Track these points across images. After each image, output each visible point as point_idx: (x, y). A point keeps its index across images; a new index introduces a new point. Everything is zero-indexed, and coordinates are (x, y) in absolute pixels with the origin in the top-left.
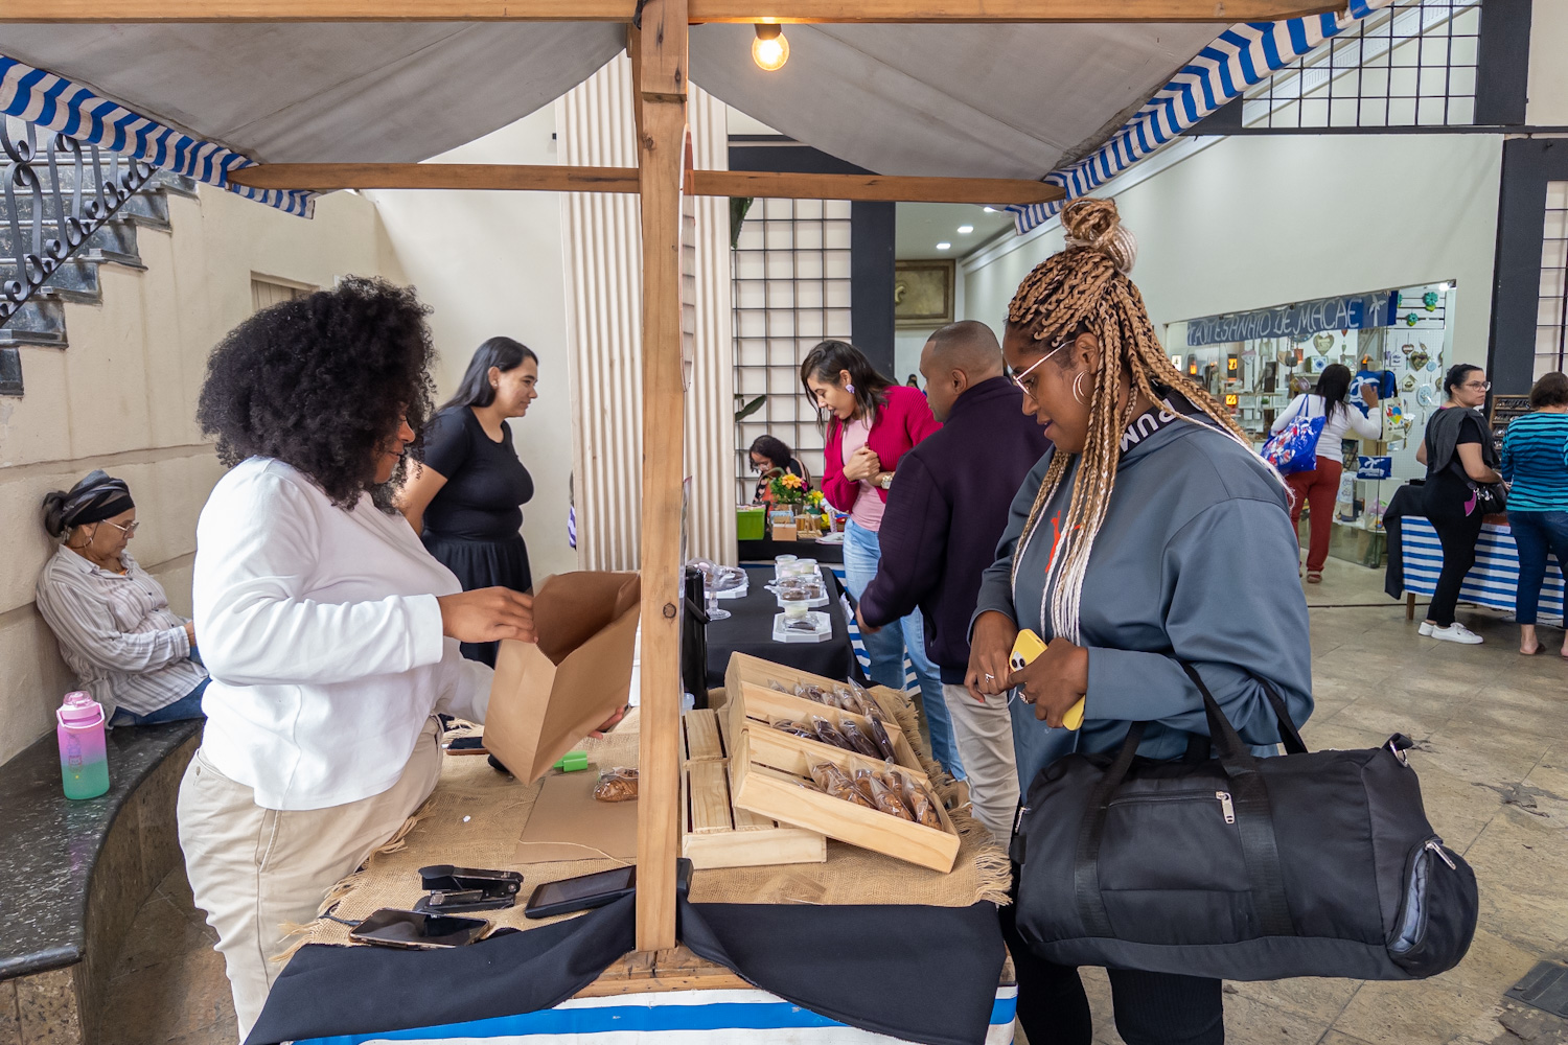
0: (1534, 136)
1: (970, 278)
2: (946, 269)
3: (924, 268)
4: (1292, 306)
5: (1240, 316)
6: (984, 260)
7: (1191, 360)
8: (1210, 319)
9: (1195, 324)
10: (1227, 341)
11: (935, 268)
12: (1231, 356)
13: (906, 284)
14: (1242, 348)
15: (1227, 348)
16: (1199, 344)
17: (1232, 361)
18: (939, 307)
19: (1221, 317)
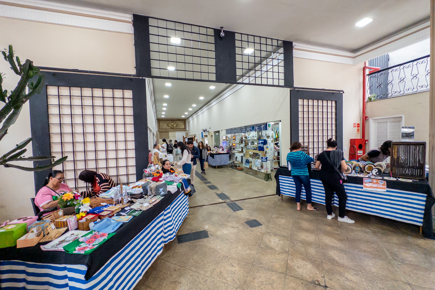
0: (295, 89)
1: (189, 122)
2: (185, 121)
3: (181, 120)
4: (245, 127)
5: (235, 129)
6: (191, 119)
7: (226, 137)
8: (230, 129)
9: (227, 130)
10: (233, 133)
11: (183, 120)
12: (234, 136)
13: (177, 123)
14: (235, 135)
15: (233, 135)
16: (228, 134)
17: (234, 137)
18: (183, 127)
19: (232, 129)
